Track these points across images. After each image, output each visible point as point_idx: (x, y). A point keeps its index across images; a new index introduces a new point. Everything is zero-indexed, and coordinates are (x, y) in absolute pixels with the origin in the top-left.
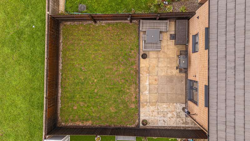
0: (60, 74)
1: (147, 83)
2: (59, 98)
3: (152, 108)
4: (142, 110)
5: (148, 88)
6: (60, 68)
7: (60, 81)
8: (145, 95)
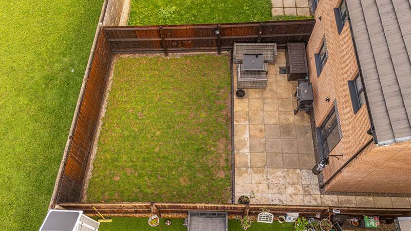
1: (247, 136)
3: (257, 177)
4: (238, 180)
5: (248, 144)
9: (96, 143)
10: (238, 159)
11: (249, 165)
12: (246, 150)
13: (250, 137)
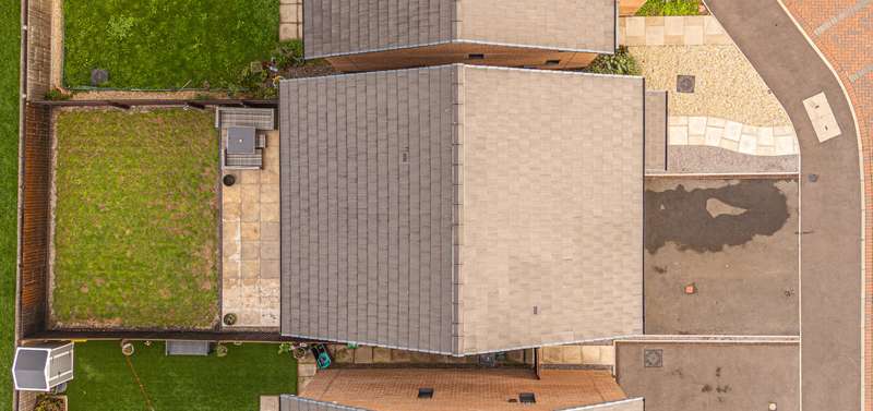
0: (54, 216)
1: (238, 238)
2: (51, 268)
3: (247, 290)
4: (226, 293)
5: (239, 248)
6: (53, 204)
7: (53, 233)
8: (233, 262)
9: (52, 243)
10: (226, 268)
11: (239, 275)
12: (237, 257)
13: (242, 239)
